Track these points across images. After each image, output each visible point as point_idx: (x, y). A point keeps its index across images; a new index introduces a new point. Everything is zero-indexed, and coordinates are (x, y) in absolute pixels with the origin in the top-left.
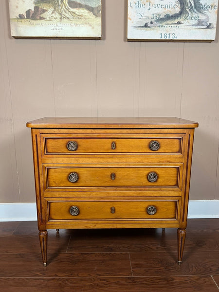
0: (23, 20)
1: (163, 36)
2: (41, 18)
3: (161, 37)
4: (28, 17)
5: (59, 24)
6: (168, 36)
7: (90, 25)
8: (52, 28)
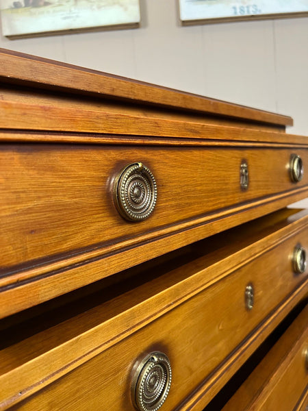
0: (20, 10)
1: (238, 11)
2: (46, 4)
3: (236, 13)
4: (27, 4)
5: (73, 9)
6: (246, 9)
7: (121, 5)
8: (63, 16)
